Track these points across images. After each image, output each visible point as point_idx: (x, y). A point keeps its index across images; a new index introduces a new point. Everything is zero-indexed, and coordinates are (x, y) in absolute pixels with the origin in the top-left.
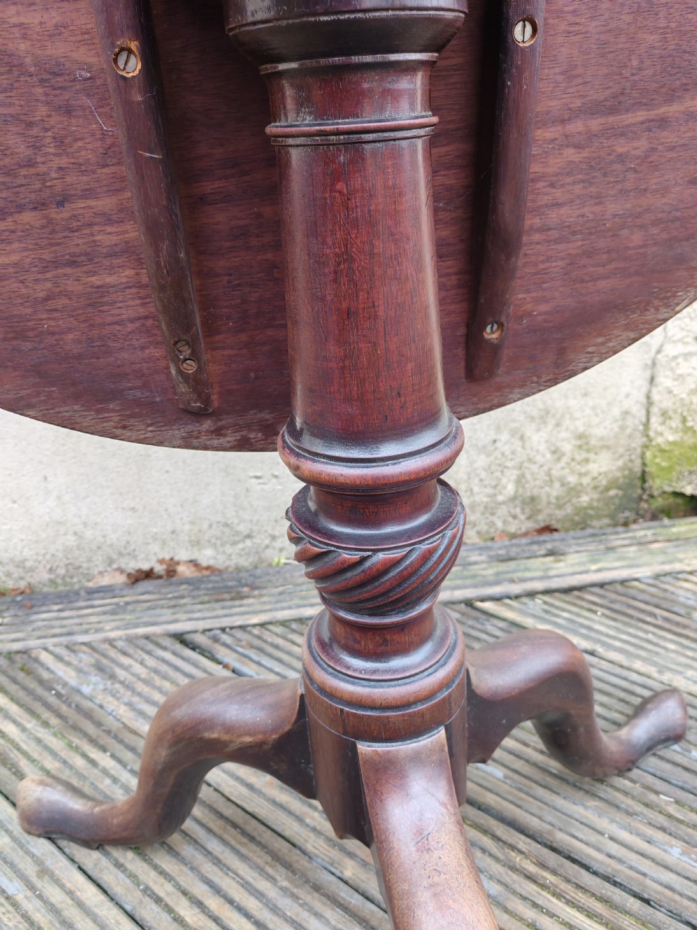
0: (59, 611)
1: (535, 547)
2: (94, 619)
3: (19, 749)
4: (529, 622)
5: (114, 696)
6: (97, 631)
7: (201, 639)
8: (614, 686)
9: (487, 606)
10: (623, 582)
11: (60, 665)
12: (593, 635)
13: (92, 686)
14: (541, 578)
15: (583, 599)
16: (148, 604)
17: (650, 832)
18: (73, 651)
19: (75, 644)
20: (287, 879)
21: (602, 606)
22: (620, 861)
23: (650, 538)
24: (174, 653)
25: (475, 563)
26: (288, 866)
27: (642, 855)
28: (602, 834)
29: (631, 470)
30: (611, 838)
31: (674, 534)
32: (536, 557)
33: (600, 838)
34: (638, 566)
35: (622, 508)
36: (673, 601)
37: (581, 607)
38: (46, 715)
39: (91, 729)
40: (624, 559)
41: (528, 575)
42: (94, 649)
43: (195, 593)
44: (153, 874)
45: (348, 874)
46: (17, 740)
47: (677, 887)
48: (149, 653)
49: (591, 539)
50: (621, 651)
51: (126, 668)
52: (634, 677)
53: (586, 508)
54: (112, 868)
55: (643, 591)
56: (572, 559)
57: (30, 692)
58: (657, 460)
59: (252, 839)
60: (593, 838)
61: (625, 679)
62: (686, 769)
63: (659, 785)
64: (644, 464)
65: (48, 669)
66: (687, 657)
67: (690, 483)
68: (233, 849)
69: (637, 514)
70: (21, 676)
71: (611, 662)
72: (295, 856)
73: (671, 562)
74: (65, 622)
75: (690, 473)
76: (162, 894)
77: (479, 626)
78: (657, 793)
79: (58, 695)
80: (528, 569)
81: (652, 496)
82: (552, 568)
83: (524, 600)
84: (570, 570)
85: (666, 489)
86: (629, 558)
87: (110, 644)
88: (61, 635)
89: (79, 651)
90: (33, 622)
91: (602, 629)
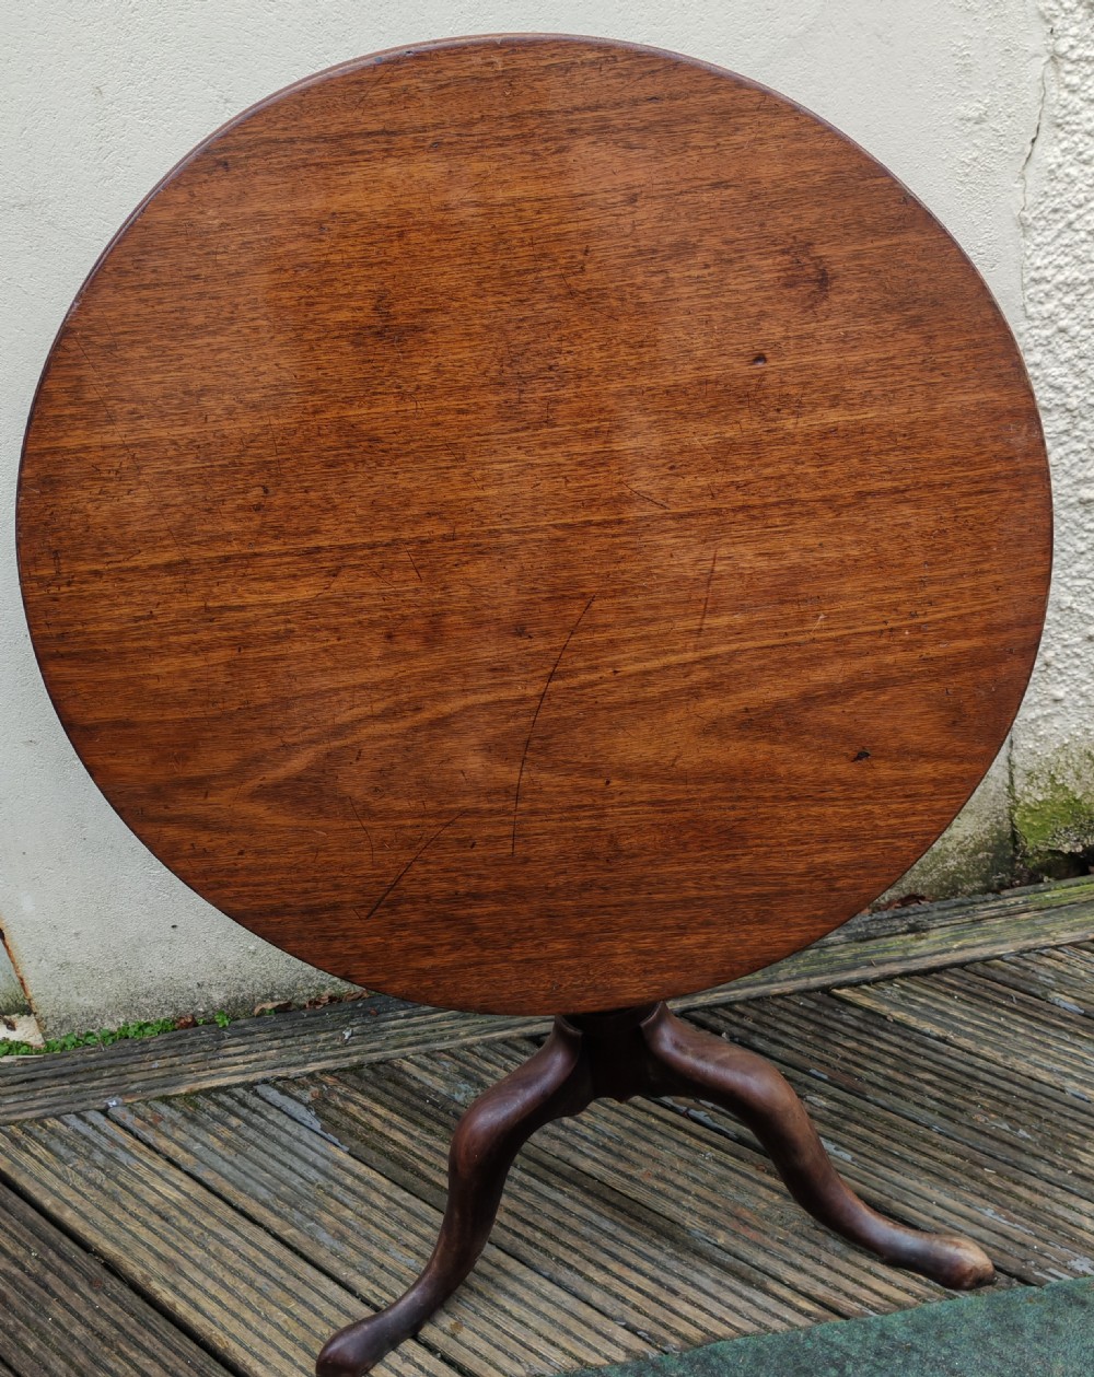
0: (406, 1017)
1: (897, 922)
2: (446, 1025)
3: (414, 1154)
4: (885, 1009)
6: (452, 1038)
8: (960, 1072)
9: (844, 992)
10: (985, 961)
11: (425, 1074)
12: (947, 1021)
13: (462, 1093)
14: (900, 960)
15: (941, 982)
17: (971, 1198)
18: (434, 1059)
19: (434, 1052)
20: (671, 1247)
21: (959, 989)
22: (943, 1221)
23: (1022, 907)
25: (833, 945)
26: (672, 1239)
27: (963, 1217)
28: (931, 1201)
29: (999, 832)
30: (938, 1205)
31: (1047, 899)
32: (897, 934)
33: (929, 1205)
34: (1002, 942)
35: (994, 870)
36: (1032, 981)
37: (939, 991)
38: (428, 1123)
40: (988, 933)
41: (886, 956)
42: (452, 1055)
44: (561, 1249)
45: (721, 1241)
46: (410, 1146)
47: (986, 1239)
48: (509, 1058)
49: (956, 911)
50: (971, 1036)
51: (491, 1075)
52: (980, 1063)
53: (954, 872)
54: (526, 1246)
55: (1003, 970)
56: (935, 935)
57: (406, 1102)
58: (1028, 820)
59: (638, 1219)
60: (922, 1204)
61: (972, 1065)
62: (1012, 1145)
63: (985, 1160)
64: (1013, 825)
65: (415, 1078)
66: (1036, 1041)
67: (1068, 841)
68: (623, 1227)
69: (1012, 875)
70: (390, 1086)
71: (959, 1048)
72: (677, 1231)
73: (1037, 936)
74: (417, 1029)
75: (1067, 830)
76: (572, 1263)
77: (835, 1016)
78: (982, 1167)
79: (433, 1103)
80: (886, 950)
81: (1025, 856)
82: (913, 948)
83: (882, 984)
84: (930, 949)
85: (1042, 847)
86: (994, 932)
87: (469, 1051)
88: (417, 1043)
89: (440, 1058)
90: (383, 1030)
91: (956, 1013)
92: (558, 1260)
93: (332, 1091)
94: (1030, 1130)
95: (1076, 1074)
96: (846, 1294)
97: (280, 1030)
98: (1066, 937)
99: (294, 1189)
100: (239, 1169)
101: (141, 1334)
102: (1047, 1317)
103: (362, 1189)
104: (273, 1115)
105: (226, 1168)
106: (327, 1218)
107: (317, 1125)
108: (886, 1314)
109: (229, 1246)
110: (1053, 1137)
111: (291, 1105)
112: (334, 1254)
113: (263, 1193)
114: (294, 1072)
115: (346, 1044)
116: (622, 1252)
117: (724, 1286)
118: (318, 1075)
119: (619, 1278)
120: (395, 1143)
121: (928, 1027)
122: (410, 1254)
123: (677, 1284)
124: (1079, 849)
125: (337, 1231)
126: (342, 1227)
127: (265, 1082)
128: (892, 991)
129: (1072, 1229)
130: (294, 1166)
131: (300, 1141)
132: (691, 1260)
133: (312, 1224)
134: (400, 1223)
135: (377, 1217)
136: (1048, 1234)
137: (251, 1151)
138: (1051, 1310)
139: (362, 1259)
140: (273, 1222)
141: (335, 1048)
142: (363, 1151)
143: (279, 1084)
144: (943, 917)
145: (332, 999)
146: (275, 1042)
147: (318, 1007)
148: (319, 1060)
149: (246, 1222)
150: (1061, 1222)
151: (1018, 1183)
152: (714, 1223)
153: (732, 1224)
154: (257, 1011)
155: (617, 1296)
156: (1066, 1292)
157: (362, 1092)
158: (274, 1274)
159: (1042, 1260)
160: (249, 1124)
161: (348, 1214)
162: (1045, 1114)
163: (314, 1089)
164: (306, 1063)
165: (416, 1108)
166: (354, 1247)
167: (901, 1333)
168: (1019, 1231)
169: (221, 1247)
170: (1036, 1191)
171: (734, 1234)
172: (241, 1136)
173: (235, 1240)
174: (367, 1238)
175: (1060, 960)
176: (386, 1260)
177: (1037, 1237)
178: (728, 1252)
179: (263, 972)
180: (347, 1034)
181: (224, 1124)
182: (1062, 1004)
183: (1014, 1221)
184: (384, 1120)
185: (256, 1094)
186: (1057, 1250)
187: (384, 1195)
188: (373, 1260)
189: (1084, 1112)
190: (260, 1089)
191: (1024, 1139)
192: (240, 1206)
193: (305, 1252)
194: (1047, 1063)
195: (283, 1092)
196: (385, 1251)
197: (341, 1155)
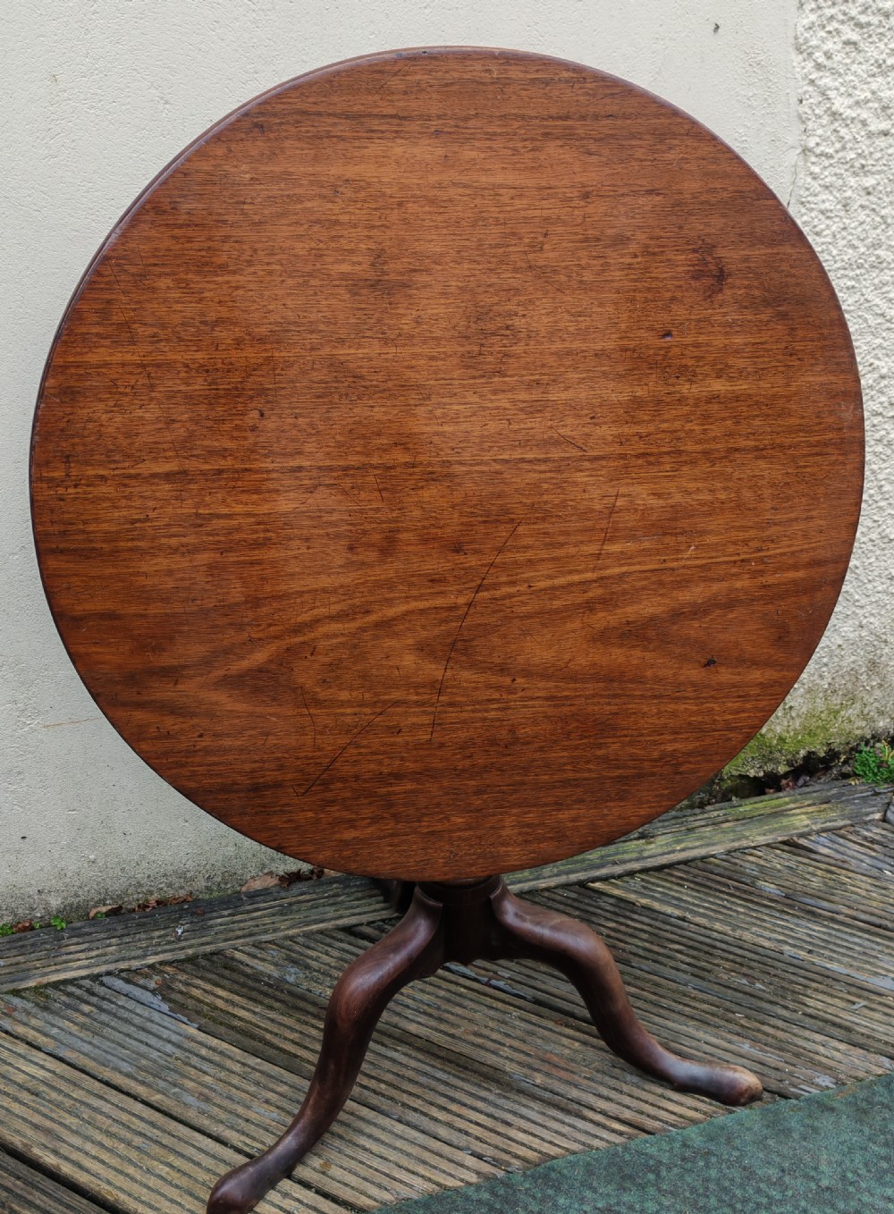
0: (229, 915)
2: (267, 920)
3: (259, 1027)
4: (632, 897)
5: (316, 982)
6: (275, 930)
7: (367, 930)
8: (701, 943)
9: (597, 885)
10: (703, 859)
11: (256, 961)
12: (683, 904)
13: (293, 975)
14: (637, 860)
15: (672, 875)
16: (310, 904)
17: (729, 1036)
18: (262, 949)
19: (261, 942)
20: (498, 1088)
21: (687, 880)
22: (712, 1055)
23: (721, 819)
24: (350, 944)
26: (497, 1082)
27: (726, 1050)
30: (706, 1043)
31: (741, 813)
34: (713, 845)
36: (741, 873)
37: (672, 882)
38: (267, 1001)
39: (311, 1009)
40: (701, 838)
41: (626, 857)
42: (279, 946)
43: (347, 890)
44: (405, 1095)
45: (538, 1081)
46: (254, 1020)
48: (329, 945)
49: (673, 822)
50: (704, 915)
51: (316, 960)
52: (715, 935)
54: (372, 1095)
55: (718, 866)
56: (661, 840)
57: (244, 985)
59: (466, 1068)
60: (694, 1043)
62: (753, 995)
63: (735, 1007)
65: (247, 965)
66: (752, 917)
67: (753, 767)
68: (454, 1075)
69: (710, 795)
70: (227, 973)
72: (501, 1076)
73: (739, 839)
74: (242, 925)
75: (753, 758)
76: (417, 1106)
77: (594, 903)
78: (734, 1013)
79: (270, 986)
80: (626, 852)
81: (722, 779)
82: (645, 850)
83: (626, 879)
84: (660, 851)
85: (734, 773)
86: (706, 837)
87: (291, 940)
88: (244, 936)
89: (267, 948)
90: (211, 926)
91: (689, 899)
92: (404, 1105)
93: (173, 979)
94: (763, 983)
95: (790, 941)
96: (648, 1116)
97: (115, 930)
98: (762, 840)
99: (155, 1061)
100: (99, 1048)
101: (31, 1194)
102: (807, 1121)
103: (217, 1058)
104: (122, 1001)
105: (87, 1048)
106: (190, 1084)
107: (165, 1007)
108: (684, 1128)
109: (101, 1113)
110: (782, 987)
111: (137, 992)
112: (203, 1113)
113: (126, 1067)
114: (135, 964)
115: (179, 939)
116: (458, 1095)
117: (548, 1116)
118: (157, 966)
119: (459, 1116)
120: (240, 1019)
121: (669, 910)
122: (272, 1108)
123: (509, 1117)
124: (761, 774)
125: (201, 1094)
126: (206, 1091)
127: (109, 973)
128: (636, 882)
129: (811, 1055)
130: (149, 1042)
131: (152, 1021)
132: (516, 1098)
133: (177, 1090)
134: (257, 1084)
135: (235, 1080)
136: (794, 1060)
137: (107, 1031)
138: (810, 1116)
139: (229, 1116)
140: (141, 1090)
141: (169, 943)
142: (212, 1027)
143: (124, 975)
144: (663, 827)
145: (158, 902)
146: (113, 940)
147: (148, 910)
148: (157, 954)
149: (114, 1092)
150: (802, 1050)
151: (763, 1023)
152: (530, 1067)
153: (546, 1068)
154: (92, 914)
155: (460, 1130)
156: (817, 1102)
157: (202, 978)
158: (149, 1134)
159: (794, 1079)
160: (102, 1010)
161: (208, 1079)
162: (773, 971)
163: (156, 978)
164: (144, 956)
165: (254, 989)
166: (219, 1106)
167: (697, 1141)
168: (772, 1058)
169: (93, 1114)
170: (778, 1028)
171: (548, 1075)
172: (95, 1020)
173: (107, 1108)
174: (230, 1098)
175: (760, 857)
176: (251, 1115)
177: (786, 1063)
178: (546, 1089)
179: (100, 879)
180: (180, 931)
181: (77, 1010)
182: (767, 889)
183: (767, 1052)
184: (227, 1001)
185: (102, 984)
186: (802, 1071)
187: (238, 1062)
188: (238, 1116)
189: (801, 968)
190: (105, 979)
191: (760, 990)
192: (106, 1078)
193: (175, 1114)
194: (767, 934)
195: (128, 981)
196: (249, 1108)
197: (192, 1031)
